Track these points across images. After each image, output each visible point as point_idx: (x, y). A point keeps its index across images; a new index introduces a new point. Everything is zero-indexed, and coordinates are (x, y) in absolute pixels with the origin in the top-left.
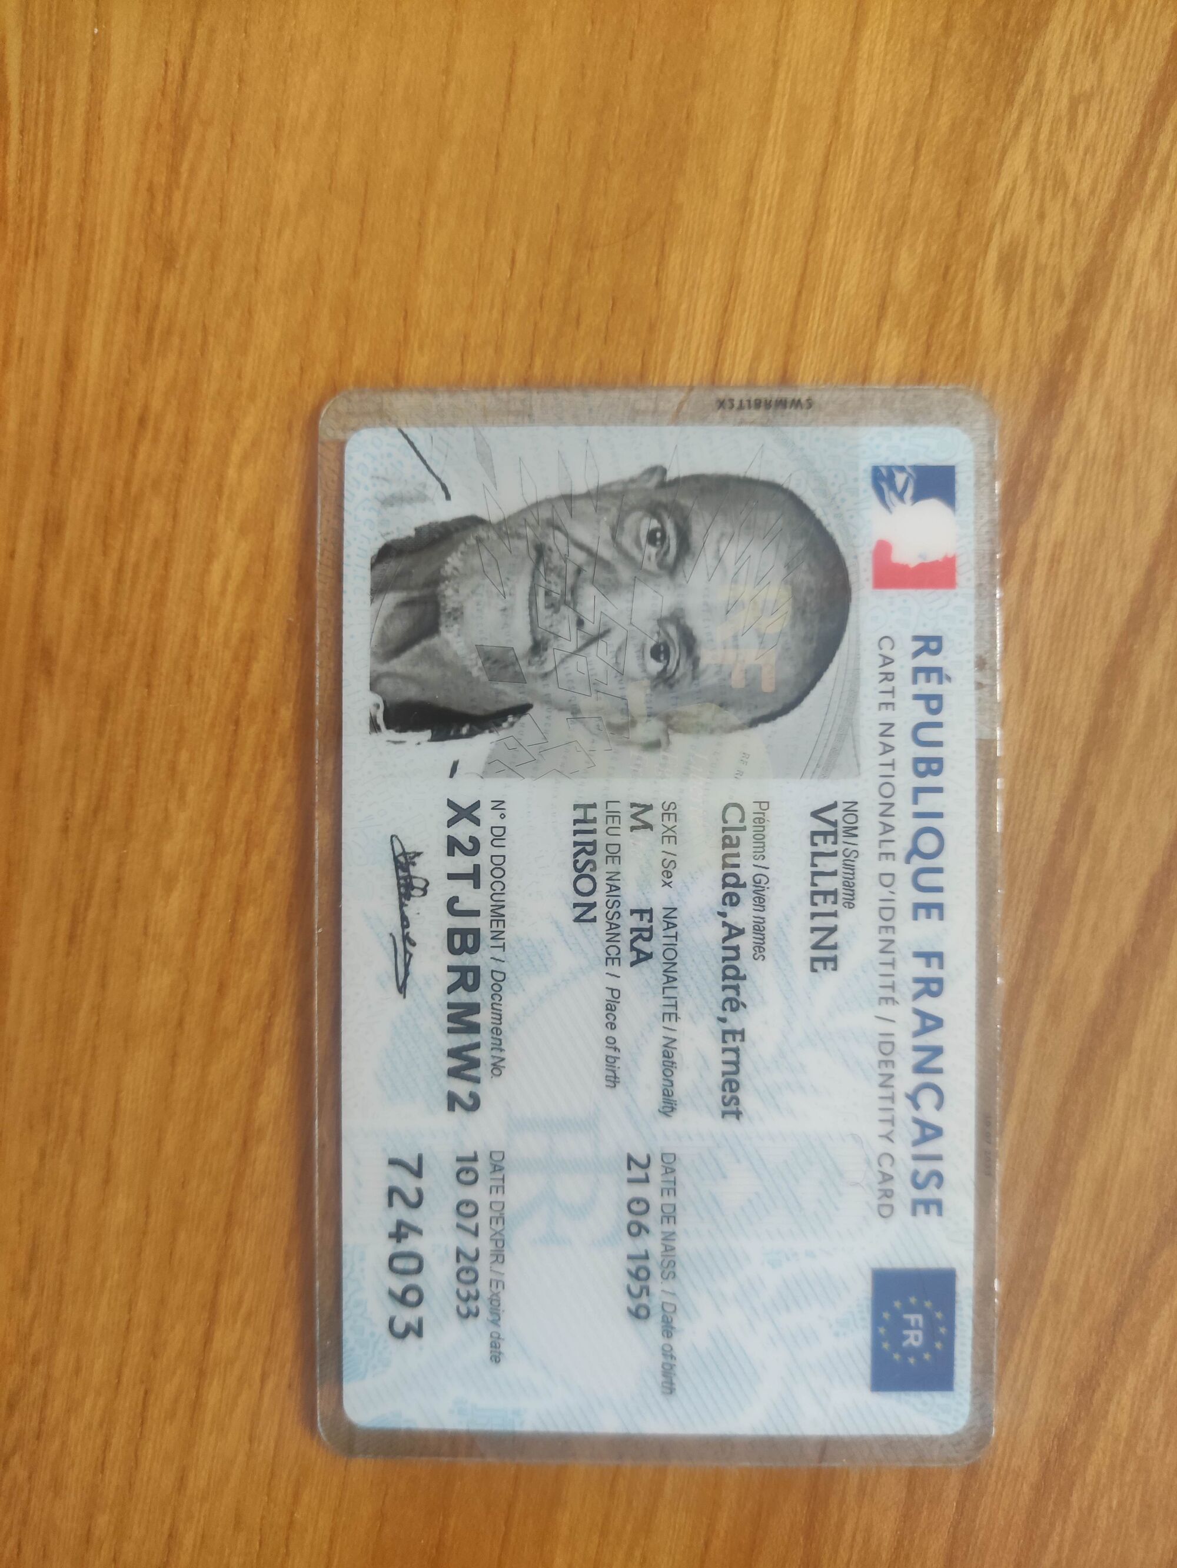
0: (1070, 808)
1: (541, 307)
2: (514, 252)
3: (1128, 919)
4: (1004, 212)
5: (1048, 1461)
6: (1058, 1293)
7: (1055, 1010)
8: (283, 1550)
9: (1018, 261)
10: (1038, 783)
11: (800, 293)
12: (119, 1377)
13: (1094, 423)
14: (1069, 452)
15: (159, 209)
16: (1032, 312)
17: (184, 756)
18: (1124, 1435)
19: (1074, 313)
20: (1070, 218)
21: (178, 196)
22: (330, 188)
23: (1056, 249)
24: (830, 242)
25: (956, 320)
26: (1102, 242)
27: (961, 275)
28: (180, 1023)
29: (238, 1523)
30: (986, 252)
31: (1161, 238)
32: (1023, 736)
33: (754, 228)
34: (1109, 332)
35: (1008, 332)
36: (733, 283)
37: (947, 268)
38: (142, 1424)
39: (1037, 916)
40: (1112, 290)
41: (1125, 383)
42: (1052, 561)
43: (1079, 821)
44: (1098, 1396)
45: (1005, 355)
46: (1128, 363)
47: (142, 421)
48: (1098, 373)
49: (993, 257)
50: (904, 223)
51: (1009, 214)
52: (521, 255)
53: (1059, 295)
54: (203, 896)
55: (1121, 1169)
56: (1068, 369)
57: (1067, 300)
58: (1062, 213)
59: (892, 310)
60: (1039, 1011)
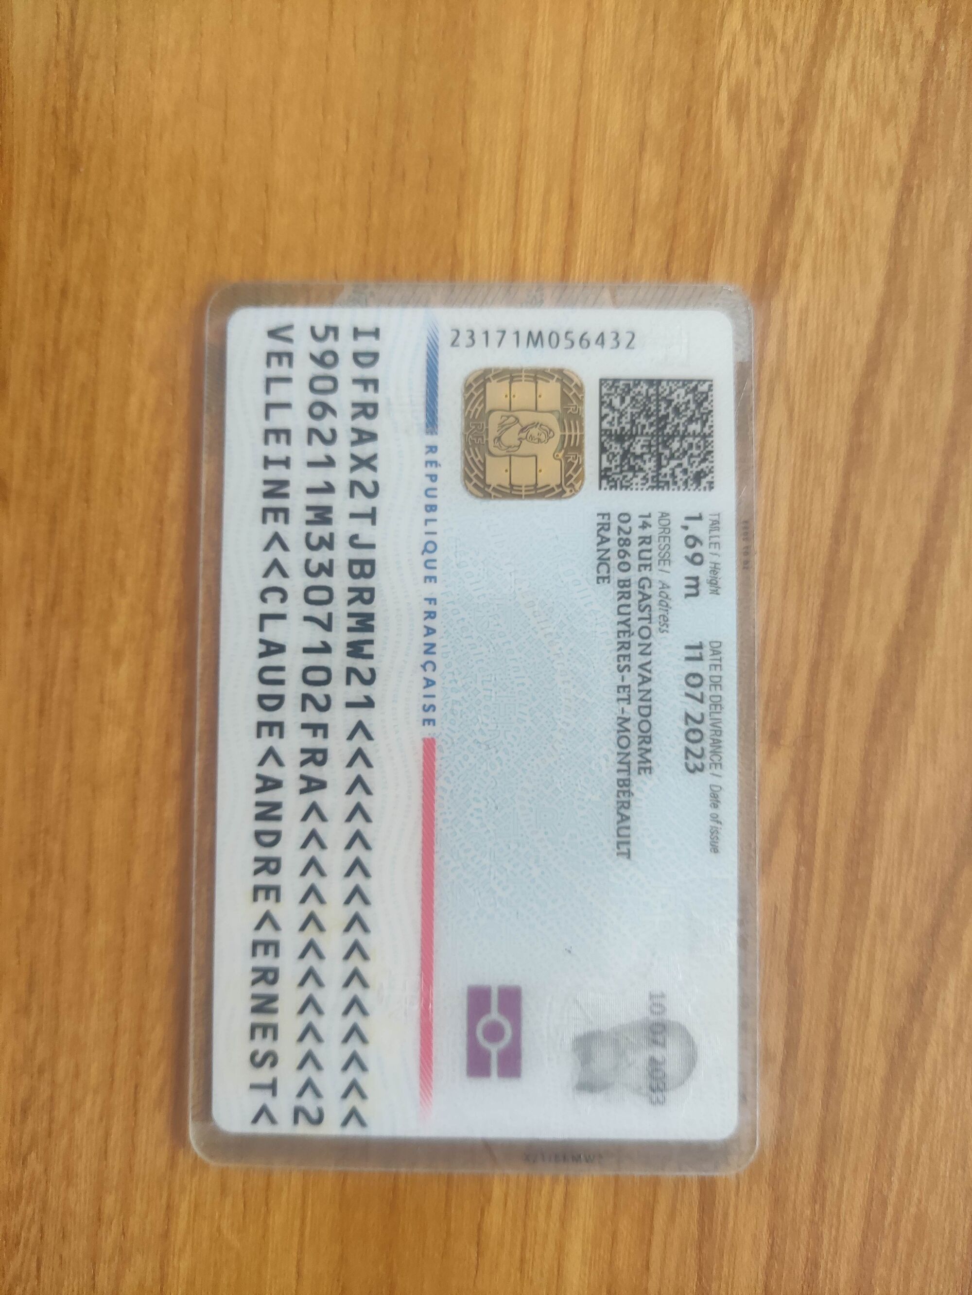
0: (840, 516)
1: (373, 170)
2: (348, 131)
3: (899, 602)
4: (729, 61)
5: (893, 1057)
6: (883, 915)
7: (849, 681)
8: (263, 1209)
9: (743, 98)
10: (812, 499)
11: (576, 139)
12: (112, 1076)
13: (820, 213)
14: (803, 239)
15: (63, 128)
16: (760, 134)
17: (121, 554)
18: (952, 1026)
19: (793, 132)
20: (781, 61)
21: (77, 116)
22: (197, 98)
23: (772, 85)
24: (595, 97)
25: (701, 147)
26: (808, 76)
27: (701, 112)
28: (137, 772)
29: (224, 1190)
30: (718, 93)
31: (854, 68)
32: (795, 465)
33: (534, 93)
34: (822, 144)
36: (523, 137)
37: (689, 110)
38: (136, 1114)
39: (825, 606)
40: (820, 112)
41: (840, 180)
42: (800, 324)
43: (848, 526)
44: (928, 996)
45: (743, 169)
46: (840, 166)
47: (64, 293)
48: (817, 175)
49: (724, 96)
50: (651, 78)
51: (733, 63)
52: (353, 133)
53: (780, 120)
54: (147, 665)
55: (920, 804)
57: (786, 124)
58: (774, 58)
59: (650, 145)
60: (836, 683)
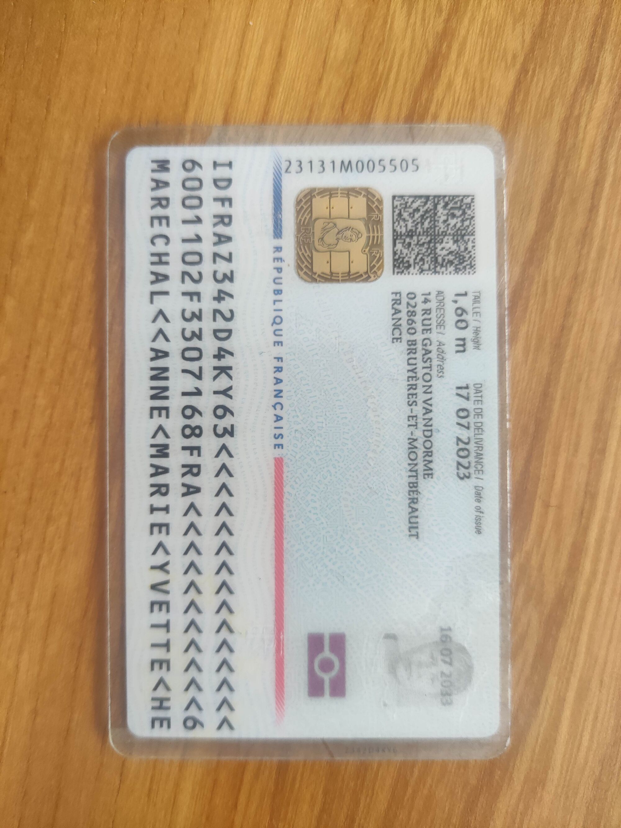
35: (409, 30)
56: (444, 52)
